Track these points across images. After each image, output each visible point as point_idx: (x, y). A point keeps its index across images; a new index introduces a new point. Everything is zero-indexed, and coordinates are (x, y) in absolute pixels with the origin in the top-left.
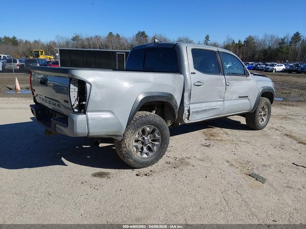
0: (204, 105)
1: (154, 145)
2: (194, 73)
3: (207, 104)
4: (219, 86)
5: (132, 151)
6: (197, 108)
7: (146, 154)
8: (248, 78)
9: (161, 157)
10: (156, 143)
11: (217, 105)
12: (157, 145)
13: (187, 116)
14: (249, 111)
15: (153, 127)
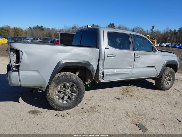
0: (116, 70)
1: (72, 95)
2: (108, 48)
3: (118, 70)
4: (129, 58)
5: (55, 98)
6: (110, 72)
7: (66, 101)
8: (155, 53)
9: (78, 104)
10: (74, 94)
11: (127, 71)
12: (74, 96)
13: (102, 77)
14: (156, 77)
15: (71, 83)
